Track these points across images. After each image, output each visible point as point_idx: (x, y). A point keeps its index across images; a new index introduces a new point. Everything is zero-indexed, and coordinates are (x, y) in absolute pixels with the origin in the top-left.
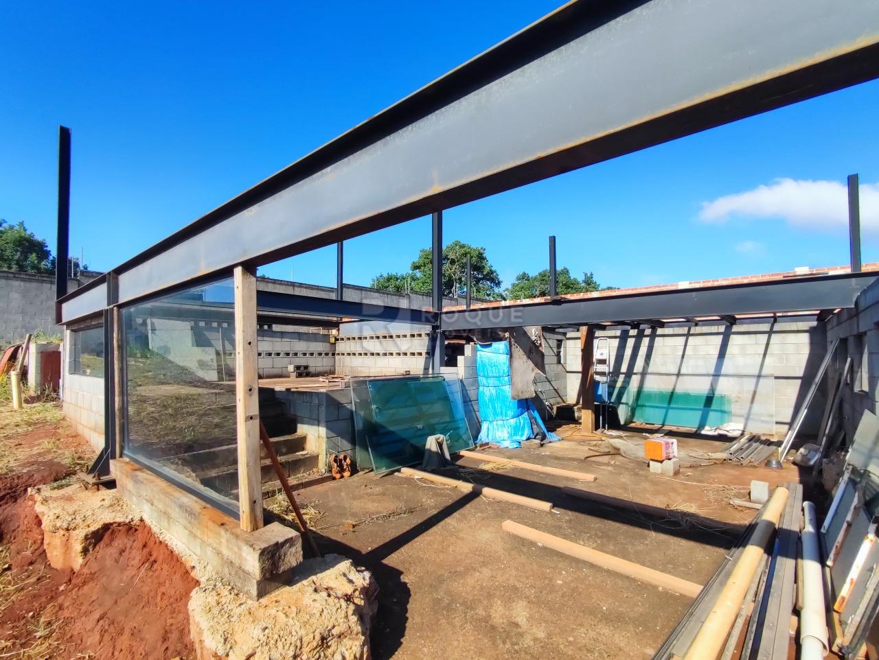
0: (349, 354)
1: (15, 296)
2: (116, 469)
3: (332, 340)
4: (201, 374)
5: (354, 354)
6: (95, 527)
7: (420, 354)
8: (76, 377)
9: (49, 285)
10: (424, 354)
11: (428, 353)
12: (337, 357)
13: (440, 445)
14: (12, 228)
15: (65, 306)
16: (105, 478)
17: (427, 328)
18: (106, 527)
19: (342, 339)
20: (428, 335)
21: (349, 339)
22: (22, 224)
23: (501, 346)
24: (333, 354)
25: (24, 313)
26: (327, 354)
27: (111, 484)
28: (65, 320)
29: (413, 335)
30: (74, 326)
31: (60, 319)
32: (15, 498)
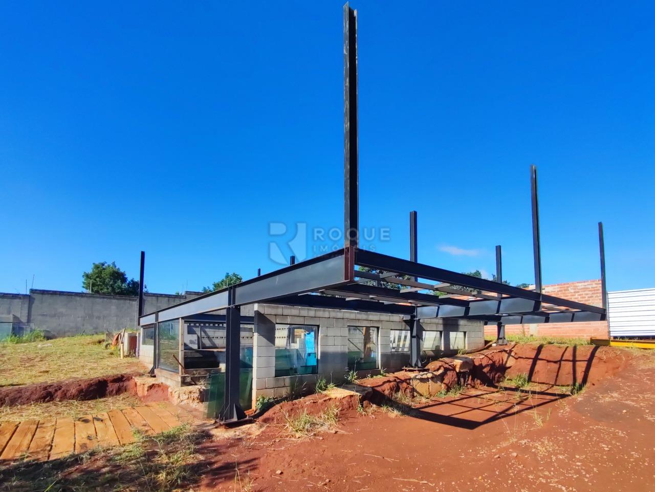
1: (113, 307)
2: (156, 371)
4: (191, 345)
6: (151, 384)
7: (285, 337)
8: (145, 346)
9: (128, 301)
11: (287, 337)
14: (109, 266)
15: (141, 319)
16: (153, 375)
18: (153, 385)
22: (114, 263)
25: (117, 316)
27: (155, 376)
28: (141, 325)
29: (283, 329)
30: (145, 327)
31: (139, 324)
32: (129, 380)
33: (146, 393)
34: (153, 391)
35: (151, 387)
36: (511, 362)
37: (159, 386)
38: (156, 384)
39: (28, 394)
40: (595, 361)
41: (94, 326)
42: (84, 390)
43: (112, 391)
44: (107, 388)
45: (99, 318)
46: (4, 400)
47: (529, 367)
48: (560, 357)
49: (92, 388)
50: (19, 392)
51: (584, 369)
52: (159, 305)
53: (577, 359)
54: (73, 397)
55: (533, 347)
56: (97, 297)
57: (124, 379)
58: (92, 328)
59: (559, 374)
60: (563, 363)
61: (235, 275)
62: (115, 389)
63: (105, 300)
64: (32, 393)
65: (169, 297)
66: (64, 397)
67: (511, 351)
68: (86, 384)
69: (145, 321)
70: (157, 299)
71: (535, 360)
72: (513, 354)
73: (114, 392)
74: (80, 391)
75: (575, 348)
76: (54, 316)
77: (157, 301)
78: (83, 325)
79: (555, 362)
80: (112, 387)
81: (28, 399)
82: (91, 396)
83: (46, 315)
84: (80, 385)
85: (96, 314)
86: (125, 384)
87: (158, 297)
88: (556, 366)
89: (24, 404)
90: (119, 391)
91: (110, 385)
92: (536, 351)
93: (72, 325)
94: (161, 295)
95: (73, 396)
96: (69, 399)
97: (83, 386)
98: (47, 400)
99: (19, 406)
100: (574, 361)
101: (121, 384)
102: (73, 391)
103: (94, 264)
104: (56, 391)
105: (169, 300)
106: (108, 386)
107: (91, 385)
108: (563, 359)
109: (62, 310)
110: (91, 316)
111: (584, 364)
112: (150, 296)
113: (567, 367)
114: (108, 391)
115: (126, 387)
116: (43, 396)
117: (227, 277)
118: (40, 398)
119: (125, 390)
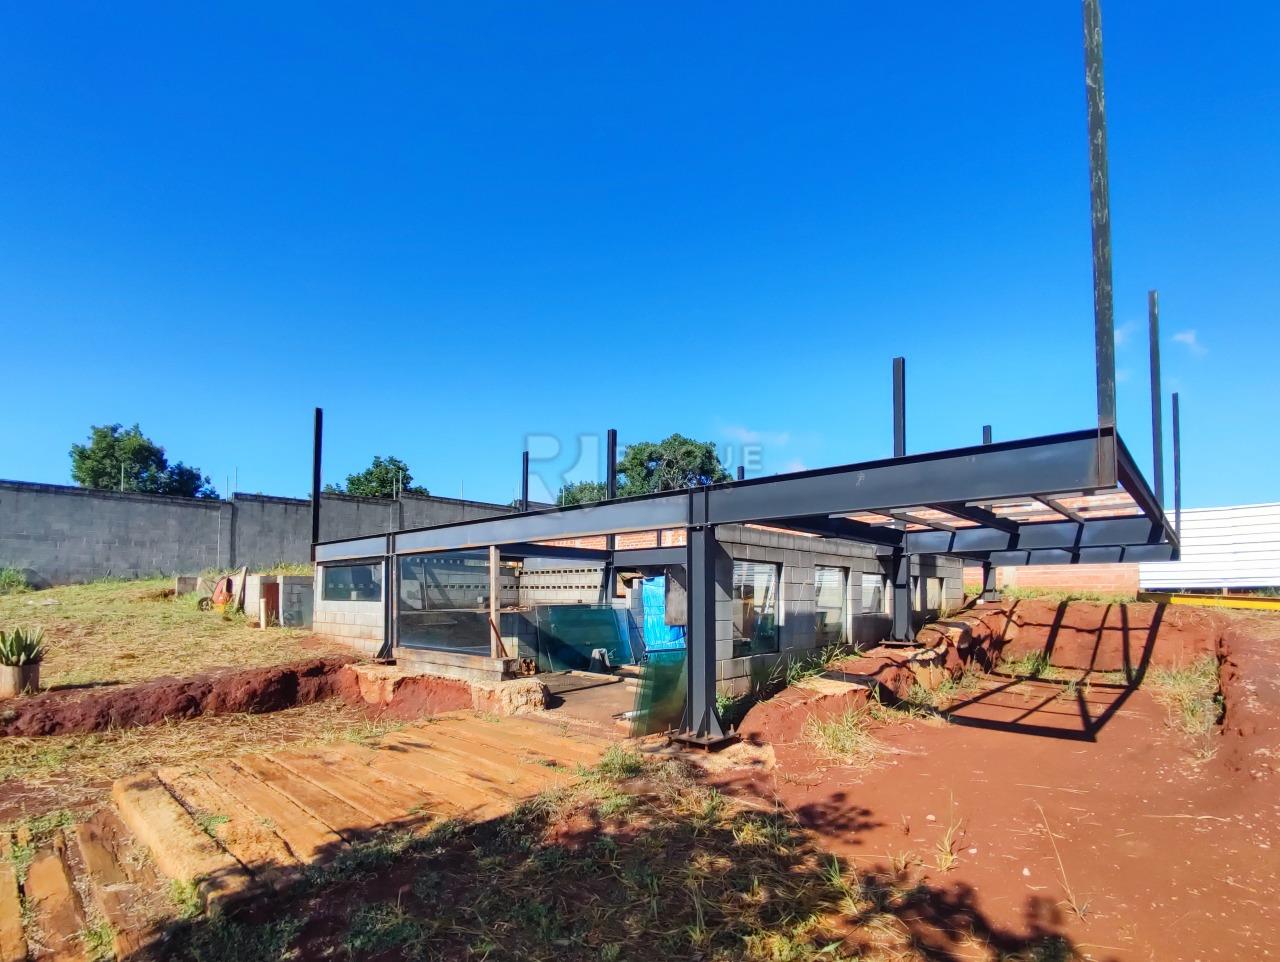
0: (532, 587)
2: (396, 653)
3: (517, 574)
5: (537, 587)
6: (396, 679)
7: (596, 587)
9: (203, 510)
10: (599, 587)
11: (602, 586)
12: (521, 590)
13: (602, 655)
14: (128, 433)
15: (317, 549)
16: (390, 659)
17: (602, 565)
19: (526, 573)
20: (602, 570)
21: (533, 573)
22: (137, 427)
23: (661, 580)
24: (518, 587)
26: (512, 587)
27: (393, 663)
28: (318, 560)
29: (590, 571)
30: (327, 565)
31: (313, 558)
32: (335, 671)
33: (390, 697)
34: (403, 692)
35: (399, 684)
36: (1012, 633)
37: (414, 680)
38: (410, 679)
39: (152, 701)
40: (1162, 629)
41: (132, 560)
42: (259, 692)
43: (308, 693)
44: (298, 688)
45: (141, 544)
46: (108, 714)
47: (1044, 640)
48: (1100, 622)
49: (272, 689)
50: (132, 699)
51: (1144, 643)
52: (266, 518)
53: (1131, 625)
54: (240, 707)
55: (1050, 606)
56: (138, 501)
57: (326, 669)
58: (127, 566)
59: (1098, 651)
60: (1105, 632)
61: (392, 461)
62: (312, 690)
63: (155, 506)
64: (159, 701)
65: (286, 504)
66: (222, 707)
67: (1012, 612)
68: (262, 678)
69: (324, 553)
70: (263, 507)
71: (1056, 627)
72: (1014, 618)
73: (312, 695)
74: (252, 695)
75: (1123, 608)
76: (43, 539)
77: (263, 511)
78: (108, 560)
79: (1091, 632)
80: (308, 685)
81: (153, 713)
82: (271, 703)
83: (27, 537)
84: (249, 683)
85: (135, 536)
86: (331, 678)
87: (263, 502)
88: (1093, 638)
89: (147, 723)
90: (320, 694)
91: (302, 680)
92: (1055, 613)
93: (85, 558)
94: (271, 499)
95: (240, 705)
96: (233, 711)
97: (256, 684)
98: (189, 712)
99: (141, 728)
100: (1125, 629)
101: (323, 679)
102: (238, 694)
103: (93, 427)
104: (204, 694)
105: (286, 510)
106: (299, 684)
107: (270, 682)
108: (1106, 625)
109: (65, 526)
110: (125, 542)
111: (1144, 635)
112: (247, 500)
113: (1113, 639)
114: (300, 694)
115: (331, 684)
116: (180, 705)
117: (377, 464)
118: (177, 710)
119: (332, 692)
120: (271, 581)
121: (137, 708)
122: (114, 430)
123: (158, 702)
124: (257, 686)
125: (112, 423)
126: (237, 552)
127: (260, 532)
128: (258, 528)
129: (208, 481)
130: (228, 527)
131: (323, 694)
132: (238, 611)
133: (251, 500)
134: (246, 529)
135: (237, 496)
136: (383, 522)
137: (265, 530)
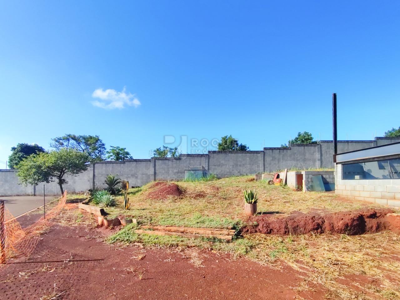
1: (248, 159)
9: (256, 154)
25: (250, 164)
30: (344, 164)
31: (335, 161)
32: (383, 217)
39: (302, 223)
41: (239, 171)
42: (349, 225)
43: (372, 227)
45: (240, 166)
46: (288, 228)
49: (355, 223)
50: (294, 221)
52: (274, 155)
54: (341, 231)
56: (239, 153)
57: (378, 215)
58: (237, 172)
61: (306, 133)
62: (374, 226)
63: (243, 154)
65: (280, 149)
66: (332, 230)
73: (374, 228)
74: (347, 226)
76: (219, 166)
77: (273, 153)
78: (233, 171)
80: (371, 223)
81: (305, 229)
83: (216, 165)
85: (239, 163)
86: (382, 220)
87: (273, 150)
89: (304, 234)
90: (379, 228)
93: (228, 170)
94: (275, 149)
95: (341, 230)
96: (338, 233)
97: (347, 220)
98: (319, 231)
101: (378, 220)
102: (340, 224)
104: (323, 222)
105: (280, 151)
106: (365, 222)
107: (353, 220)
109: (223, 162)
110: (237, 165)
112: (268, 149)
114: (368, 227)
115: (384, 224)
116: (315, 227)
117: (299, 135)
118: (313, 229)
119: (385, 228)
120: (299, 173)
121: (297, 226)
122: (226, 137)
123: (305, 224)
124: (348, 222)
125: (225, 136)
126: (265, 167)
127: (272, 160)
128: (271, 158)
129: (248, 148)
130: (263, 159)
131: (380, 229)
132: (285, 185)
133: (269, 149)
134: (268, 159)
135: (265, 149)
136: (314, 152)
137: (274, 159)
